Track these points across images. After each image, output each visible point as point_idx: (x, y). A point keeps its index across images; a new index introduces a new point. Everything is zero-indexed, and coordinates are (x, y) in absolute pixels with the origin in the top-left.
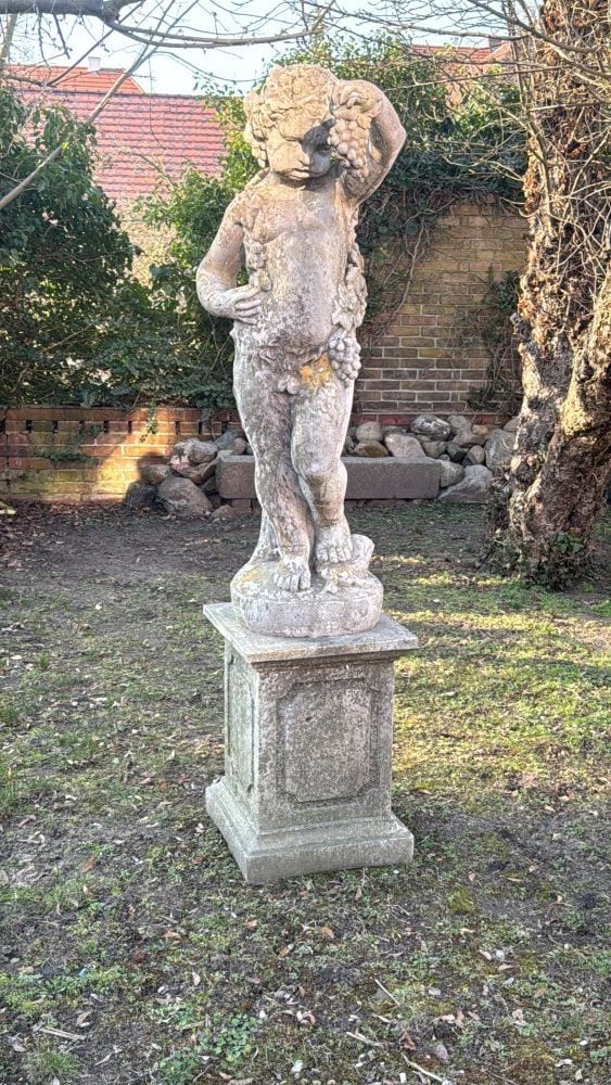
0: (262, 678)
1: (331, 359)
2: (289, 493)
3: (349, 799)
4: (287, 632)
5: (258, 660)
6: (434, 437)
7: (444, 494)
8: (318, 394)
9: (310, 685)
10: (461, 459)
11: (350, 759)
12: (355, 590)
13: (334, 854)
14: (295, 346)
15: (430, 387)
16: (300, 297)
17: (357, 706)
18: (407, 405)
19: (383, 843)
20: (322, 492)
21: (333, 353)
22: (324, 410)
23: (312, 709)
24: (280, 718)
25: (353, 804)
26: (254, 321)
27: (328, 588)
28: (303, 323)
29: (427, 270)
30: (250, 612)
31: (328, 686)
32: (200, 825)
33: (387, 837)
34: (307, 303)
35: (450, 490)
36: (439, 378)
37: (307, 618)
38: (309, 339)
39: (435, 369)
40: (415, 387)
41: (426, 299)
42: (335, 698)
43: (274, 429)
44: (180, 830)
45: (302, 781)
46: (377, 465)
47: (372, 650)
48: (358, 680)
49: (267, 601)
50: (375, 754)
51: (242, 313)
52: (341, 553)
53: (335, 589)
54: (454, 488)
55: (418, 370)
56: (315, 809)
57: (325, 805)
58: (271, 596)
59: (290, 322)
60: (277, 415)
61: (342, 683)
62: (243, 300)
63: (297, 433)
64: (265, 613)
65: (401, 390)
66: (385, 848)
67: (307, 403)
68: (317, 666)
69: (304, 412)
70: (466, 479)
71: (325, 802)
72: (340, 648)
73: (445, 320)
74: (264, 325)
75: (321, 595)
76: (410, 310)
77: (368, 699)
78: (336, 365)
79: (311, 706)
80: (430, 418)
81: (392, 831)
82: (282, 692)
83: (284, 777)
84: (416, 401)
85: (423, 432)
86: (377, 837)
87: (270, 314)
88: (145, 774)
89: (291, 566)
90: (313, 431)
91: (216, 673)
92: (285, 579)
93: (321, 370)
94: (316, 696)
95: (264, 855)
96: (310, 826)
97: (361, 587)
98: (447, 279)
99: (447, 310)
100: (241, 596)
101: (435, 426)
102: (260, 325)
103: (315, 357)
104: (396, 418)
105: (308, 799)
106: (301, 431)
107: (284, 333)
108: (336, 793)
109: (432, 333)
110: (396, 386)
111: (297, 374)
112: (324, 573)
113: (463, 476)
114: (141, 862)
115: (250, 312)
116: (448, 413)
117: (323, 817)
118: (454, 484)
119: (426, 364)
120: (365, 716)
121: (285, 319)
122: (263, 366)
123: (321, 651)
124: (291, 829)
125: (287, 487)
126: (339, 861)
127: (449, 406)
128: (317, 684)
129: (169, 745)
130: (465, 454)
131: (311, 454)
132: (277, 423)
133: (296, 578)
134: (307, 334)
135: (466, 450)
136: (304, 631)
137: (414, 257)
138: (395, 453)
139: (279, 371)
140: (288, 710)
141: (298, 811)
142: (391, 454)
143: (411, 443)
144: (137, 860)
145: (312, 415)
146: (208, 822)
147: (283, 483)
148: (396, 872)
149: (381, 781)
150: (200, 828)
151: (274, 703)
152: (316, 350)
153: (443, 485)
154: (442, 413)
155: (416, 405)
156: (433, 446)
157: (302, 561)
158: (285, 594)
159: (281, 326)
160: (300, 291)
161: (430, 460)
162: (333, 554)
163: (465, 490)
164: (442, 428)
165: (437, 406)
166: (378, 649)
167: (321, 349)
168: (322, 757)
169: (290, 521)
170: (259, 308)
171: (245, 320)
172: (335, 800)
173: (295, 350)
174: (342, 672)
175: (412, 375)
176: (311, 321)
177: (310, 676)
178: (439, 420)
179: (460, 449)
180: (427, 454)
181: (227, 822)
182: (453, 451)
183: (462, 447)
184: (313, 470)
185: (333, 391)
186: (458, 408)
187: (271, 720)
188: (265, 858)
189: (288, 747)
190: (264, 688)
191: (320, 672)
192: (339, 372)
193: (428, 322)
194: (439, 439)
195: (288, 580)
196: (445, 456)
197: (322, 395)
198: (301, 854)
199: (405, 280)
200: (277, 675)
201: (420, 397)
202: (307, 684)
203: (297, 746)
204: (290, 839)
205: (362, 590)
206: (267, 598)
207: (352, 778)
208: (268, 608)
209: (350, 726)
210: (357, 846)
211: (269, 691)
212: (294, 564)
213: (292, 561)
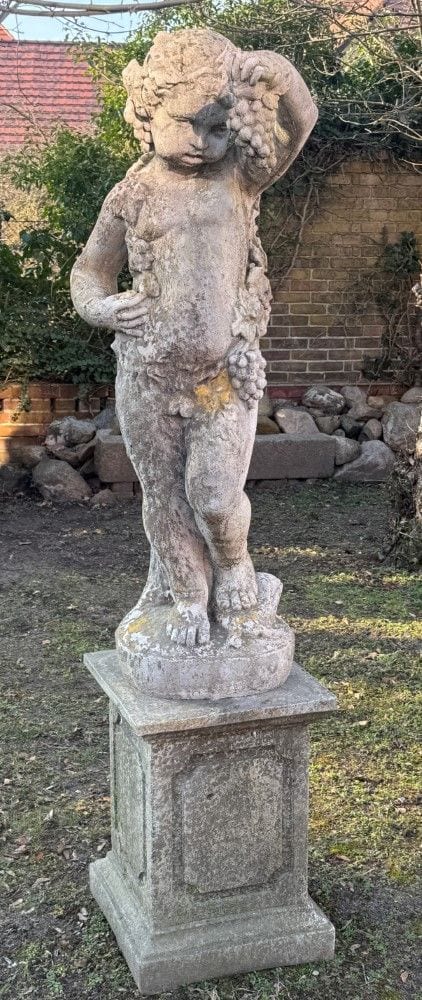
0: (155, 751)
1: (231, 376)
2: (183, 531)
3: (259, 887)
4: (184, 694)
5: (149, 732)
6: (327, 410)
7: (340, 473)
8: (216, 417)
9: (211, 756)
10: (356, 434)
11: (258, 841)
12: (262, 642)
13: (242, 954)
14: (188, 362)
15: (322, 356)
16: (194, 306)
17: (266, 779)
18: (298, 375)
19: (299, 938)
20: (223, 530)
21: (233, 369)
22: (224, 436)
23: (214, 785)
24: (176, 796)
25: (263, 893)
26: (139, 332)
27: (231, 641)
28: (198, 336)
29: (317, 232)
30: (139, 671)
31: (233, 756)
32: (84, 910)
33: (303, 931)
34: (202, 312)
35: (345, 469)
36: (331, 347)
37: (207, 678)
38: (206, 354)
39: (327, 337)
40: (306, 357)
41: (316, 263)
42: (241, 770)
43: (165, 458)
44: (60, 917)
45: (204, 869)
46: (268, 443)
47: (284, 714)
48: (268, 748)
49: (160, 659)
50: (289, 832)
51: (125, 324)
52: (245, 598)
53: (239, 643)
54: (350, 466)
55: (309, 338)
56: (219, 900)
57: (231, 895)
58: (164, 653)
59: (182, 334)
60: (168, 441)
61: (250, 752)
62: (126, 309)
63: (192, 463)
64: (157, 673)
65: (291, 360)
66: (302, 944)
67: (203, 428)
68: (220, 735)
69: (199, 438)
70: (363, 455)
71: (230, 892)
72: (246, 713)
73: (337, 285)
74: (152, 338)
75: (223, 651)
76: (299, 275)
77: (280, 770)
78: (238, 384)
79: (213, 780)
80: (322, 390)
81: (310, 923)
82: (179, 765)
83: (182, 865)
84: (307, 372)
85: (315, 405)
86: (293, 932)
87: (159, 324)
88: (19, 840)
89: (187, 615)
90: (212, 462)
91: (98, 701)
92: (179, 631)
93: (219, 389)
94: (218, 769)
95: (160, 959)
96: (213, 920)
97: (269, 638)
98: (338, 241)
99: (340, 275)
100: (128, 651)
101: (328, 398)
102: (146, 338)
103: (213, 374)
104: (286, 390)
105: (210, 889)
106: (197, 460)
107: (174, 347)
108: (243, 880)
109: (324, 299)
110: (285, 356)
111: (191, 393)
112: (225, 622)
113: (359, 453)
114: (15, 964)
115: (133, 323)
116: (341, 384)
117: (229, 909)
118: (350, 462)
119: (318, 332)
120: (275, 789)
121: (176, 332)
122: (151, 385)
123: (224, 718)
124: (190, 925)
125: (180, 523)
126: (248, 962)
127: (342, 377)
128: (220, 755)
129: (47, 799)
130: (360, 429)
131: (210, 488)
132: (168, 450)
133: (192, 630)
134: (202, 348)
135: (362, 424)
136: (204, 693)
137: (303, 219)
138: (287, 429)
139: (170, 391)
140: (186, 787)
141: (199, 904)
142: (282, 431)
143: (303, 418)
144: (9, 962)
145: (211, 443)
146: (93, 906)
147: (176, 519)
148: (316, 973)
149: (296, 863)
150: (83, 914)
151: (169, 780)
152: (213, 366)
153: (339, 462)
154: (336, 384)
155: (307, 376)
156: (326, 421)
157: (199, 609)
158: (181, 650)
159: (172, 340)
160: (193, 299)
161: (324, 436)
162: (236, 600)
163: (362, 468)
164: (336, 401)
165: (329, 376)
166: (291, 713)
167: (220, 365)
168: (227, 840)
169: (184, 562)
170: (145, 318)
171: (128, 332)
172: (242, 889)
173: (188, 367)
174: (248, 739)
175: (303, 343)
176: (208, 333)
177: (210, 746)
178: (333, 393)
179: (356, 424)
180: (321, 429)
181: (115, 913)
182: (349, 425)
183: (357, 421)
184: (212, 506)
185: (234, 414)
186: (352, 379)
187: (167, 799)
188: (161, 963)
189: (186, 830)
190: (157, 762)
191: (222, 740)
192: (241, 392)
193: (319, 287)
194: (333, 413)
195: (183, 633)
196: (340, 431)
197: (221, 420)
198: (204, 956)
199: (294, 243)
200: (172, 746)
201: (313, 367)
202: (208, 754)
203: (197, 829)
204: (190, 938)
205: (272, 641)
206: (160, 655)
207: (261, 863)
208: (160, 667)
209: (258, 803)
210: (269, 944)
211: (163, 766)
212: (189, 612)
213: (188, 609)
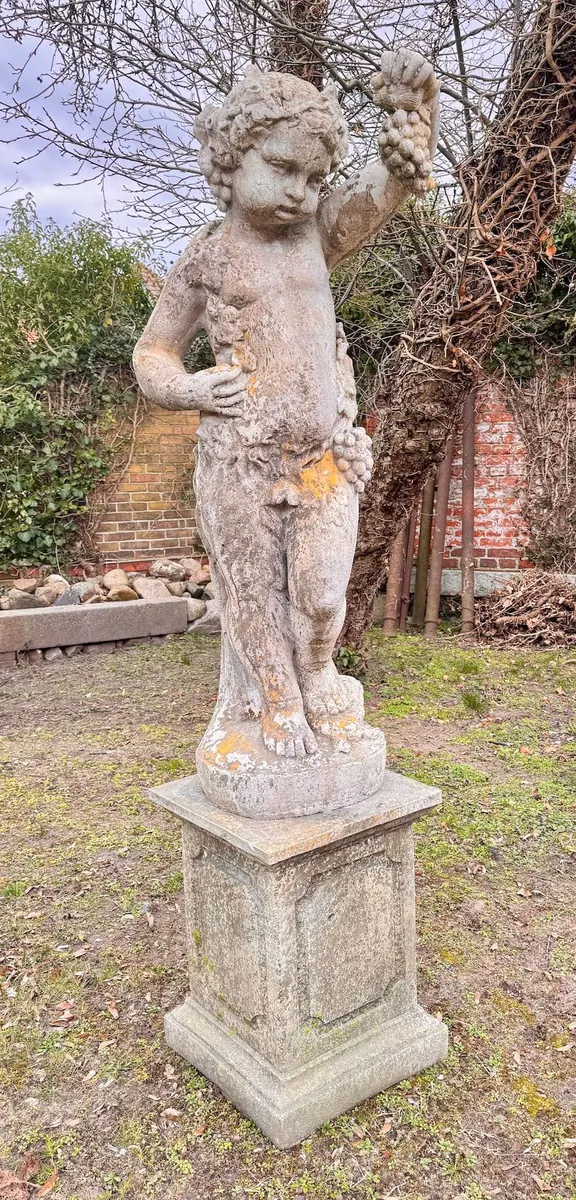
0: (278, 878)
1: (336, 457)
2: (279, 635)
3: (375, 1003)
4: (297, 811)
6: (172, 578)
7: (192, 627)
8: (328, 502)
9: (329, 874)
10: (199, 595)
11: (375, 954)
12: (365, 743)
13: (371, 1077)
14: (297, 441)
15: (161, 535)
16: (302, 376)
17: (380, 887)
18: (143, 552)
19: (419, 1045)
20: (327, 629)
21: (340, 449)
22: (338, 522)
23: (335, 903)
24: (299, 924)
25: (380, 1007)
26: (236, 411)
27: (340, 747)
28: (310, 410)
29: (147, 434)
30: (245, 793)
31: (348, 869)
32: (168, 1067)
33: (421, 1036)
34: (311, 383)
35: (196, 623)
36: (167, 527)
37: (323, 789)
38: (316, 431)
39: (163, 520)
40: (148, 536)
41: (149, 459)
42: (357, 882)
43: (264, 555)
44: (147, 1082)
45: (328, 997)
46: (131, 607)
47: (399, 815)
48: (378, 854)
49: (272, 776)
50: (399, 939)
51: (222, 402)
52: (339, 701)
53: (347, 747)
54: (200, 621)
55: (149, 521)
56: (342, 1027)
57: (352, 1018)
58: (275, 769)
59: (292, 409)
60: (268, 535)
61: (363, 861)
62: (225, 383)
64: (270, 793)
65: (136, 540)
66: (423, 1051)
67: (314, 515)
68: (338, 849)
69: (310, 528)
70: (208, 612)
71: (352, 1015)
72: (367, 820)
73: (168, 477)
74: (255, 416)
75: (336, 758)
76: (136, 469)
77: (390, 874)
78: (345, 464)
79: (333, 899)
80: (167, 562)
81: (425, 1027)
82: (301, 889)
83: (308, 998)
84: (150, 549)
85: (162, 575)
86: (412, 1040)
87: (262, 400)
89: (289, 725)
90: (326, 550)
92: (286, 744)
93: (325, 473)
94: (337, 886)
95: (297, 1107)
96: (338, 1049)
97: (370, 739)
98: (164, 441)
99: (169, 469)
100: (228, 773)
101: (173, 568)
102: (247, 417)
103: (316, 455)
104: (134, 564)
105: (334, 1017)
106: (308, 551)
107: (284, 425)
108: (364, 999)
109: (158, 488)
110: (131, 536)
111: (297, 479)
112: (325, 728)
113: (205, 610)
114: (123, 1151)
115: (231, 400)
116: (178, 557)
117: (352, 1033)
118: (199, 618)
119: (155, 516)
120: (388, 897)
121: (285, 406)
122: (252, 472)
123: (348, 830)
124: (318, 1061)
125: (276, 626)
126: (378, 1084)
127: (179, 551)
128: (336, 870)
130: (202, 591)
132: (268, 546)
133: (299, 741)
134: (313, 425)
135: (202, 587)
136: (318, 808)
137: (135, 422)
138: (144, 595)
139: (274, 477)
140: (309, 911)
141: (325, 1035)
142: (140, 597)
143: (157, 585)
144: (115, 1150)
145: (323, 531)
146: (181, 1062)
148: (441, 1077)
149: (407, 969)
150: (170, 1071)
151: (293, 906)
152: (317, 447)
153: (191, 619)
154: (174, 557)
155: (150, 553)
156: (176, 586)
157: (298, 718)
158: (292, 763)
159: (281, 415)
160: (301, 368)
161: (176, 599)
162: (331, 704)
163: (209, 622)
164: (179, 571)
165: (168, 551)
166: (405, 813)
167: (325, 445)
168: (347, 960)
169: (280, 669)
170: (244, 395)
171: (225, 411)
172: (361, 1010)
173: (295, 448)
174: (362, 848)
175: (145, 525)
176: (319, 408)
177: (329, 862)
178: (174, 563)
179: (198, 587)
180: (172, 593)
181: (221, 1065)
182: (194, 588)
183: (199, 584)
184: (327, 601)
186: (187, 552)
187: (291, 929)
188: (299, 1111)
189: (311, 959)
190: (280, 891)
191: (340, 854)
192: (350, 473)
193: (153, 479)
194: (176, 580)
195: (291, 744)
196: (187, 593)
197: (334, 504)
198: (338, 1090)
199: (128, 443)
200: (294, 870)
201: (154, 545)
202: (326, 872)
203: (320, 955)
204: (319, 1074)
205: (372, 742)
206: (269, 772)
207: (378, 976)
208: (272, 785)
209: (373, 914)
210: (395, 1059)
211: (286, 894)
212: (291, 722)
213: (289, 719)
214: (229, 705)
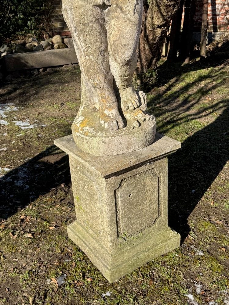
0: (106, 181)
5: (106, 174)
9: (129, 178)
11: (150, 208)
13: (148, 255)
19: (168, 242)
20: (128, 69)
23: (132, 190)
24: (116, 199)
25: (152, 228)
30: (91, 145)
31: (138, 176)
33: (170, 239)
37: (126, 143)
42: (142, 181)
45: (130, 225)
48: (152, 169)
56: (136, 236)
58: (104, 135)
61: (144, 173)
64: (102, 145)
66: (170, 245)
72: (146, 157)
79: (131, 188)
82: (117, 185)
86: (166, 241)
89: (111, 115)
92: (109, 123)
94: (133, 183)
96: (134, 244)
100: (84, 136)
105: (132, 233)
108: (145, 225)
112: (128, 116)
117: (140, 238)
120: (156, 186)
123: (138, 161)
124: (126, 249)
126: (150, 258)
128: (133, 177)
131: (125, 45)
133: (116, 122)
136: (124, 151)
151: (113, 192)
157: (115, 112)
158: (112, 133)
168: (138, 211)
172: (144, 229)
174: (144, 168)
177: (129, 174)
187: (113, 201)
190: (108, 186)
191: (134, 170)
195: (111, 124)
198: (134, 260)
200: (113, 178)
203: (126, 210)
204: (126, 254)
206: (102, 136)
207: (151, 217)
208: (103, 142)
209: (149, 193)
210: (158, 248)
211: (110, 187)
212: (112, 113)
213: (111, 112)
214: (85, 104)
